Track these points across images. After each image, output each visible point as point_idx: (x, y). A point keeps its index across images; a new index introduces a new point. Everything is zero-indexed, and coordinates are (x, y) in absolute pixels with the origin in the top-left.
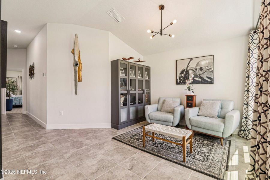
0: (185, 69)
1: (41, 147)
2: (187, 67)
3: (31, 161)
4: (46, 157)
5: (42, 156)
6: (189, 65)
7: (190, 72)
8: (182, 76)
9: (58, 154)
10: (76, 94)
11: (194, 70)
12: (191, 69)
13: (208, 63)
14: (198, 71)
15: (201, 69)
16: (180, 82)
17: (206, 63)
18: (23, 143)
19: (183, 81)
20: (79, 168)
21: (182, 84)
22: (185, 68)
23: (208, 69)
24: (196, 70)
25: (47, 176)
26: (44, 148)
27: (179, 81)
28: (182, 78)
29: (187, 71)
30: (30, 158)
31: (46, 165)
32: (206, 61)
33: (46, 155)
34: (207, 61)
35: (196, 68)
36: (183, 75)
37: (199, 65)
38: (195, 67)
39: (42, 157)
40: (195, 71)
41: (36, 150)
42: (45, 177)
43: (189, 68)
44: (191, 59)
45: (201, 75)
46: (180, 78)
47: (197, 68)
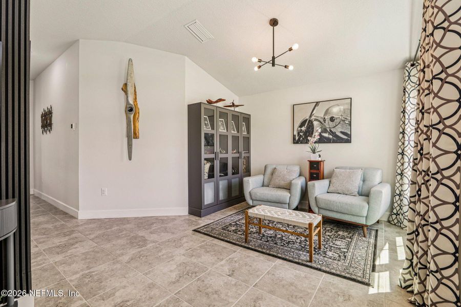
0: (307, 120)
1: (76, 248)
2: (310, 117)
3: (66, 269)
4: (89, 262)
5: (82, 260)
6: (314, 112)
7: (315, 123)
8: (301, 130)
9: (110, 257)
10: (130, 158)
11: (322, 120)
12: (316, 120)
13: (342, 110)
14: (327, 122)
15: (332, 119)
16: (299, 139)
17: (340, 111)
18: (44, 242)
19: (303, 139)
20: (148, 276)
21: (301, 143)
22: (308, 118)
23: (344, 119)
24: (325, 120)
25: (99, 290)
26: (82, 248)
27: (297, 138)
28: (301, 134)
29: (311, 122)
30: (63, 264)
31: (93, 274)
32: (340, 107)
33: (89, 258)
34: (342, 108)
35: (324, 118)
36: (303, 129)
37: (330, 113)
38: (322, 116)
39: (83, 262)
40: (322, 122)
41: (69, 251)
42: (96, 291)
43: (313, 118)
44: (317, 103)
45: (332, 129)
46: (298, 133)
47: (326, 117)
